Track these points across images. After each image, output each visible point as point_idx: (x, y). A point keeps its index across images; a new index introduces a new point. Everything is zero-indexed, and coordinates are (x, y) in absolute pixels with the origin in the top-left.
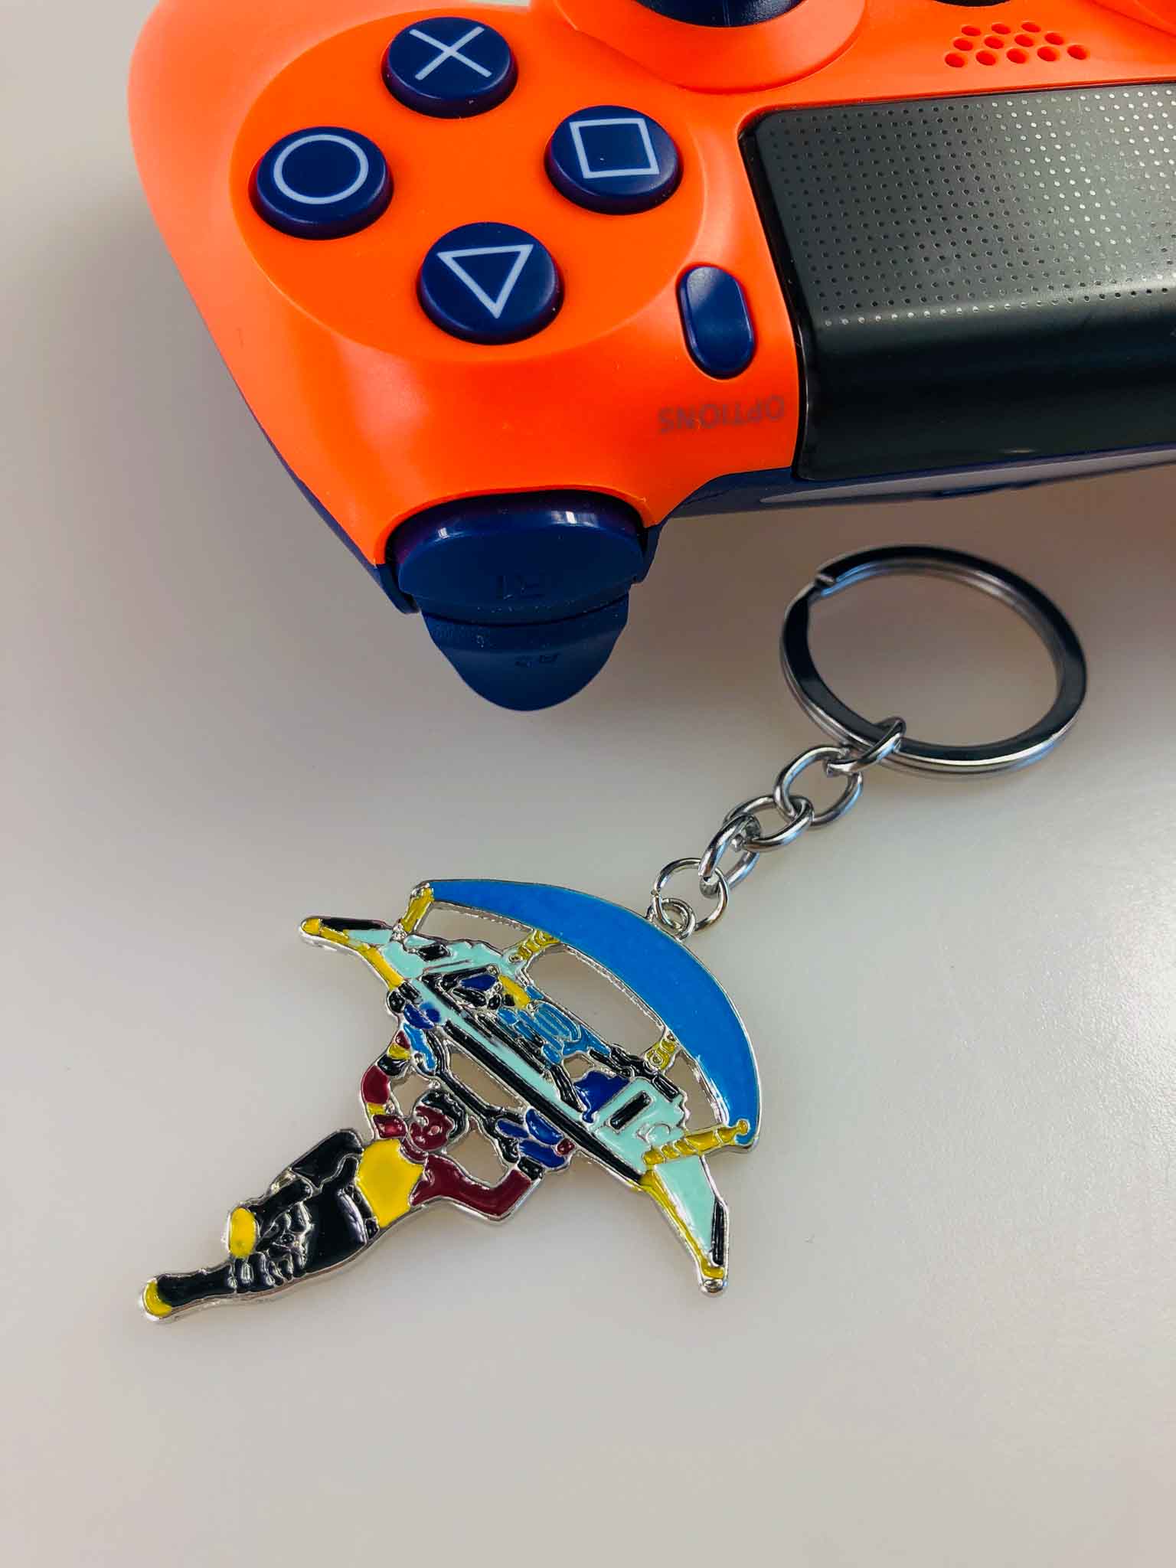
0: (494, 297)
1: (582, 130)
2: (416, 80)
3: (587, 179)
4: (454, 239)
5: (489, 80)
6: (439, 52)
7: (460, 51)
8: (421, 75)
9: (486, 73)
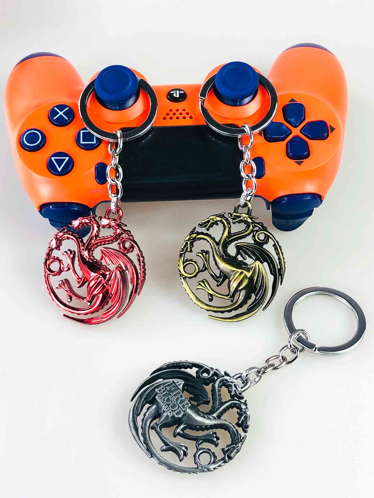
0: (60, 168)
1: (83, 133)
2: (53, 119)
3: (81, 144)
4: (55, 155)
5: (68, 120)
6: (58, 113)
7: (63, 113)
8: (54, 119)
9: (67, 119)
